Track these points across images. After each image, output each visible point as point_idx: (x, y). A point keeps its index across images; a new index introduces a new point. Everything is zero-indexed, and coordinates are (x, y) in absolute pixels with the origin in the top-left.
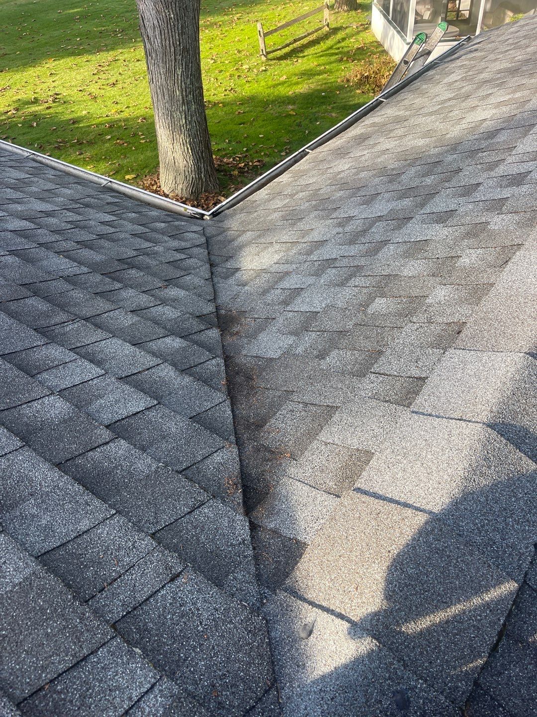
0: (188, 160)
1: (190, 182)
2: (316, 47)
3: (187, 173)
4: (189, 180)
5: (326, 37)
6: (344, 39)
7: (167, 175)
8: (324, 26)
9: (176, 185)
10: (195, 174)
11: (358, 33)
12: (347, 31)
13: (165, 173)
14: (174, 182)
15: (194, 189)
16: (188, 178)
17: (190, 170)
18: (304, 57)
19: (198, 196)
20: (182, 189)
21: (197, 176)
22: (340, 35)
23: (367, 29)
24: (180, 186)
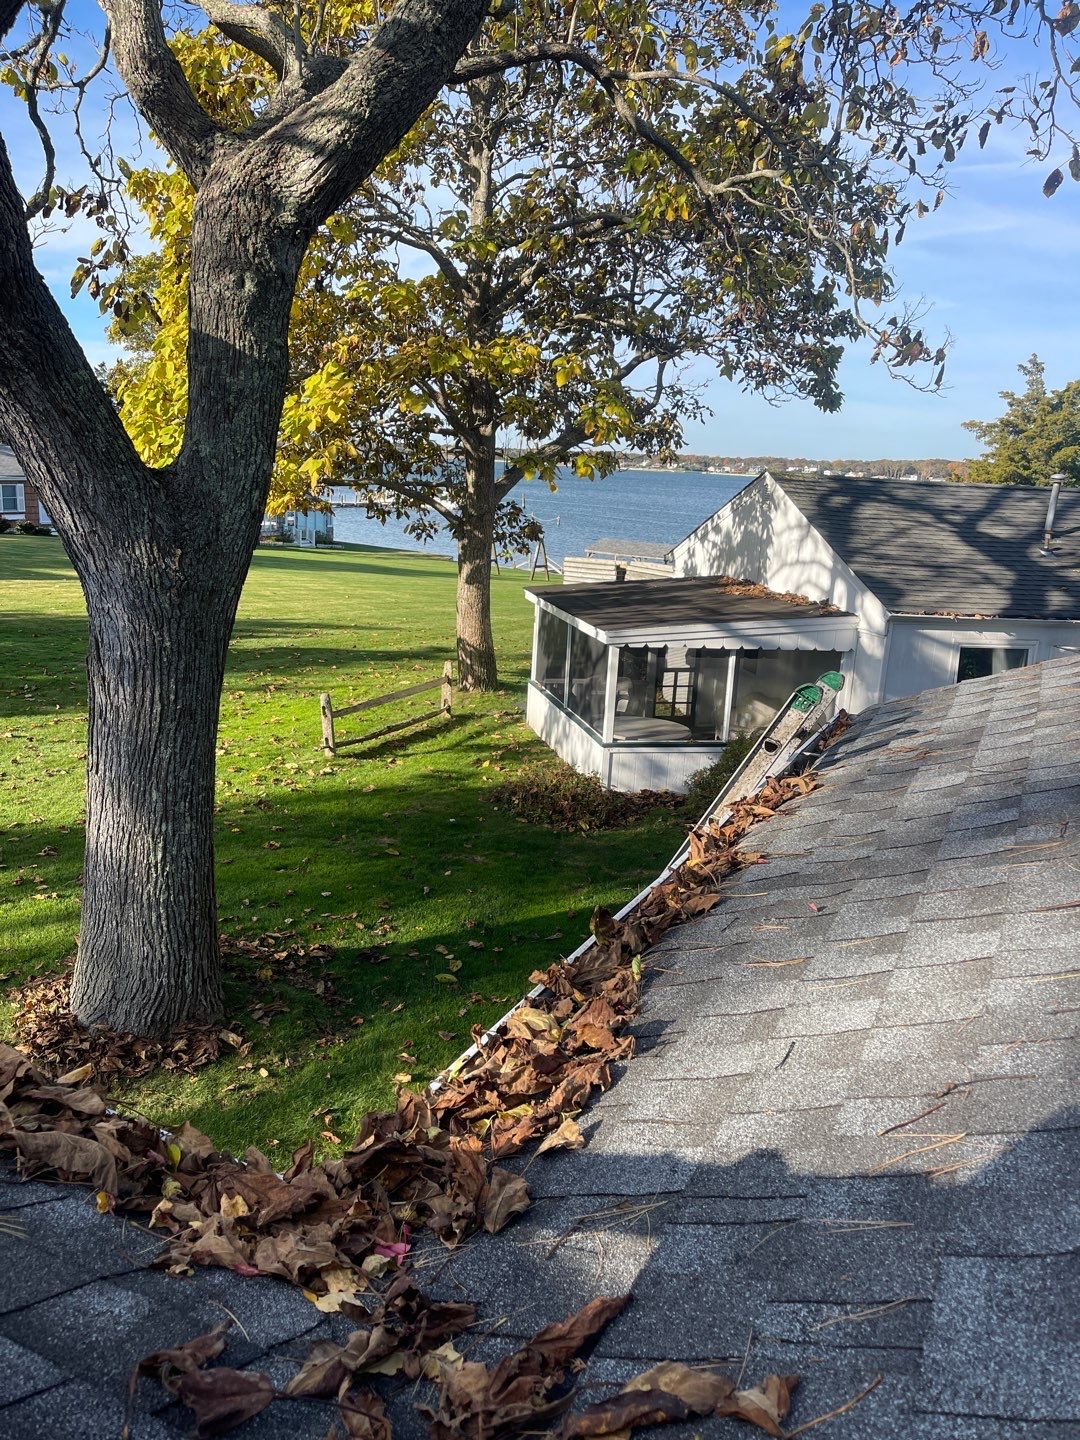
0: (157, 942)
1: (153, 996)
2: (429, 743)
3: (147, 974)
4: (151, 991)
5: (447, 727)
6: (479, 734)
7: (94, 977)
8: (442, 711)
9: (114, 1002)
10: (168, 976)
11: (504, 726)
12: (484, 721)
13: (89, 972)
14: (109, 995)
15: (160, 1013)
16: (148, 984)
17: (155, 966)
18: (408, 756)
19: (167, 1031)
20: (128, 1014)
21: (173, 982)
22: (471, 727)
23: (518, 720)
24: (125, 1006)
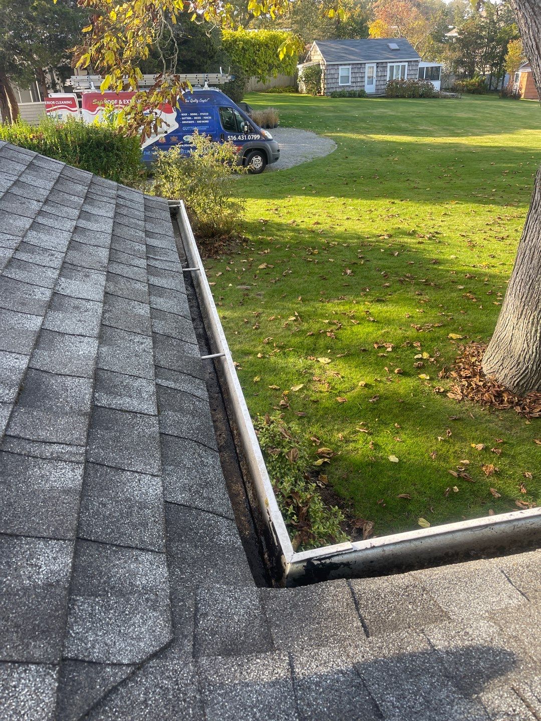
0: (531, 345)
1: (521, 372)
3: (522, 359)
4: (521, 369)
7: (495, 352)
9: (501, 368)
10: (533, 364)
13: (494, 348)
14: (499, 364)
15: (523, 382)
16: (520, 366)
17: (527, 357)
19: (524, 393)
20: (506, 376)
21: (534, 368)
24: (506, 371)
